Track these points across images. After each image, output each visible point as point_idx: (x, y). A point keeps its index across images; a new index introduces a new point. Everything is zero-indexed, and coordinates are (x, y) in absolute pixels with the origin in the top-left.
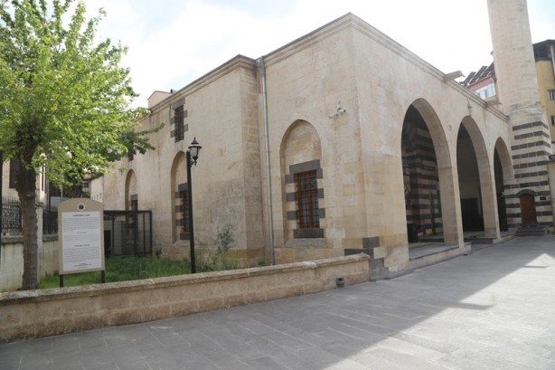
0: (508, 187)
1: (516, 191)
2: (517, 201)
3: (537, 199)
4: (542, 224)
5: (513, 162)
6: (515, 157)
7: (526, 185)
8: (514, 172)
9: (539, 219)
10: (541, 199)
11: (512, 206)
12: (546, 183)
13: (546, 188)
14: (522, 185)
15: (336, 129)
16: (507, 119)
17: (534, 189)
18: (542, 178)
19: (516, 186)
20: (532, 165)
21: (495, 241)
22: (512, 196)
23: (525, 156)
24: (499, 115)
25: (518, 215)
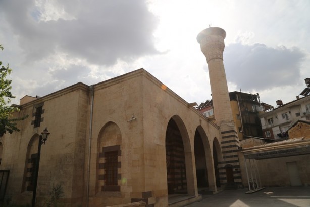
0: (220, 163)
1: (224, 165)
2: (224, 171)
3: (234, 170)
4: (237, 183)
5: (222, 150)
6: (223, 147)
7: (228, 162)
8: (222, 155)
9: (236, 181)
10: (236, 169)
11: (223, 173)
12: (237, 161)
13: (238, 164)
14: (227, 162)
15: (130, 128)
16: (219, 128)
17: (232, 164)
18: (236, 159)
19: (224, 163)
20: (231, 152)
21: (214, 193)
22: (222, 168)
23: (227, 147)
24: (215, 125)
25: (225, 178)
